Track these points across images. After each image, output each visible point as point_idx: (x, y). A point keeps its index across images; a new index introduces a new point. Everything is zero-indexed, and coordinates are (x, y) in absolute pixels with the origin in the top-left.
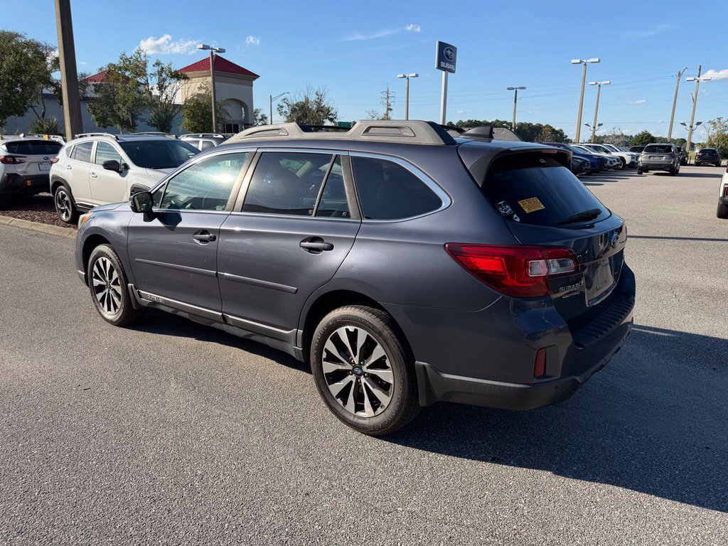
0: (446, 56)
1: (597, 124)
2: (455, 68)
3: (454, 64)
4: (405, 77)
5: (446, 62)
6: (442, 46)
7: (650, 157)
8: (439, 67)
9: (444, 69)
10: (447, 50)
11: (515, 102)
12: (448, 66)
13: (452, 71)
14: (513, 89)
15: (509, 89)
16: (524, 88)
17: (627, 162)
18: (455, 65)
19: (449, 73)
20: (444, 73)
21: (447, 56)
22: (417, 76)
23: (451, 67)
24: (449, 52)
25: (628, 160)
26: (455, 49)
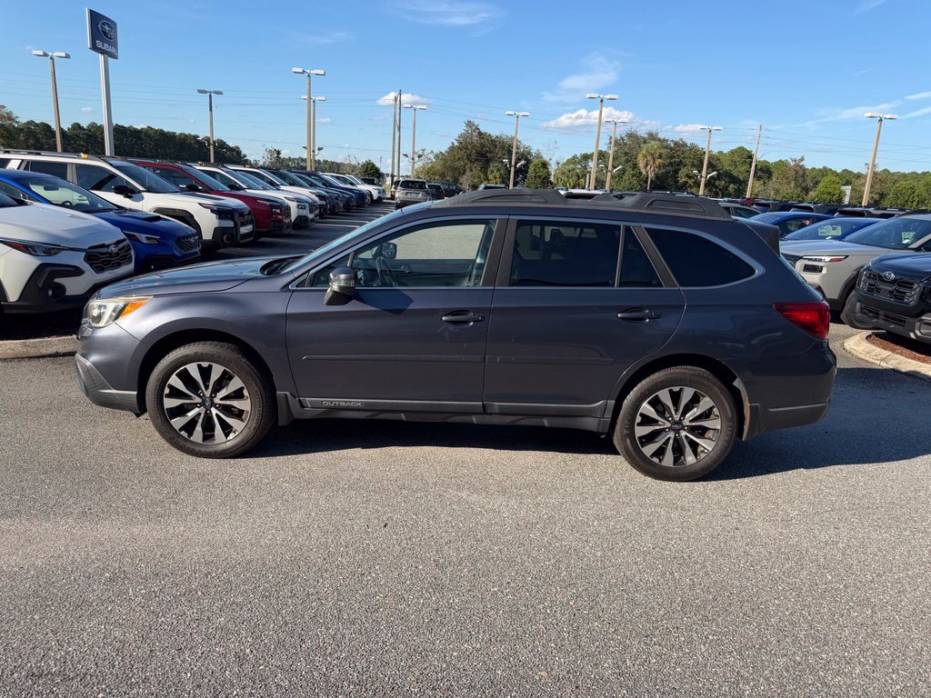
0: (102, 33)
1: (316, 148)
2: (117, 52)
3: (115, 45)
4: (45, 55)
5: (103, 42)
6: (95, 17)
7: (407, 193)
8: (94, 47)
9: (103, 52)
10: (104, 24)
11: (211, 110)
12: (106, 47)
13: (114, 57)
14: (206, 92)
15: (200, 91)
16: (220, 93)
17: (375, 198)
18: (116, 48)
19: (110, 59)
20: (101, 57)
21: (105, 33)
22: (67, 56)
23: (113, 50)
24: (107, 28)
25: (375, 195)
26: (115, 24)
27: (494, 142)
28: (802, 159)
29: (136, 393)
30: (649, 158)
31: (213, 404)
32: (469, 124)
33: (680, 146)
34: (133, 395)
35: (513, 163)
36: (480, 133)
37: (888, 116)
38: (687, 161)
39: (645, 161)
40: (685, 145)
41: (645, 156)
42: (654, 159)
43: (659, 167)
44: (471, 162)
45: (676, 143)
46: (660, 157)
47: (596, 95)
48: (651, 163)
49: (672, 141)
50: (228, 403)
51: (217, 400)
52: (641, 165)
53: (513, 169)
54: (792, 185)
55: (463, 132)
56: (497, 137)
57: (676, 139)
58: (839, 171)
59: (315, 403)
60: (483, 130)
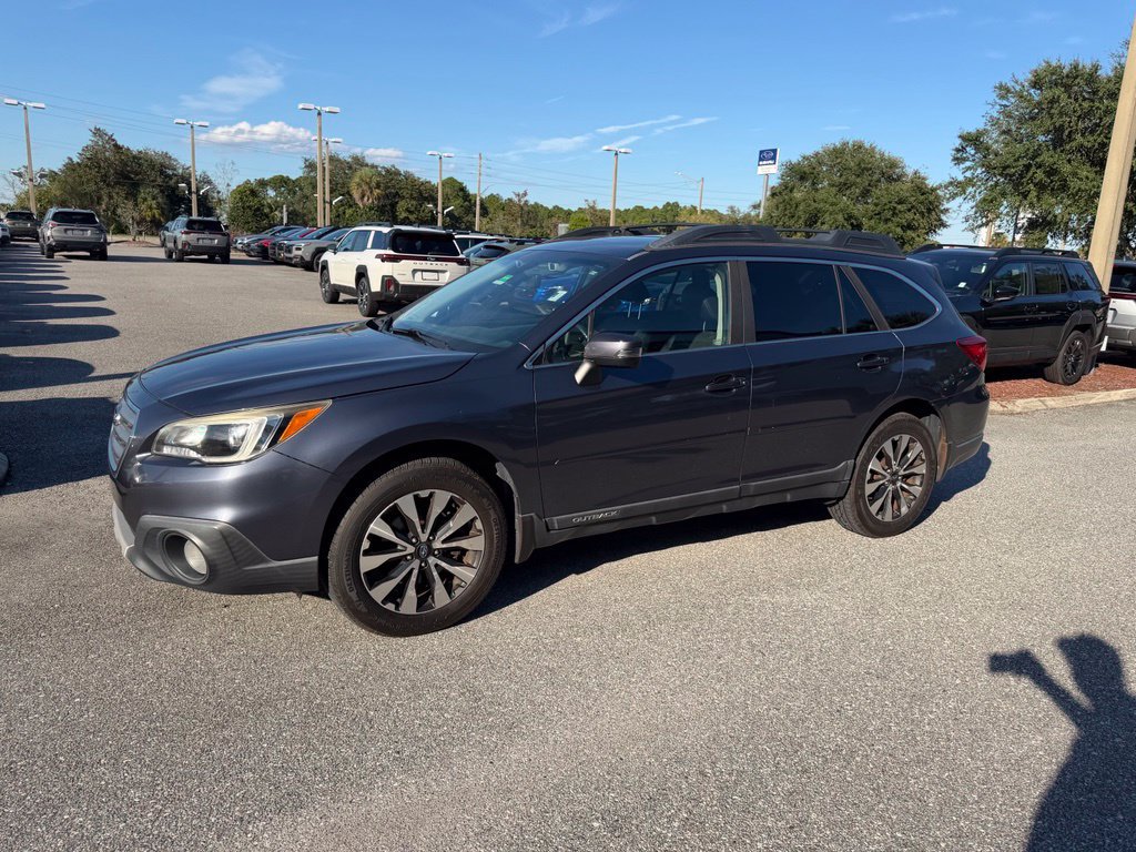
7: (66, 230)
27: (137, 159)
28: (525, 194)
29: (316, 558)
30: (365, 187)
31: (431, 552)
32: (98, 132)
33: (392, 174)
34: (312, 562)
35: (194, 189)
36: (116, 146)
37: (623, 150)
38: (405, 193)
39: (360, 190)
40: (398, 173)
41: (359, 185)
42: (370, 188)
43: (379, 198)
44: (108, 185)
45: (388, 171)
46: (378, 186)
47: (312, 106)
48: (368, 193)
49: (384, 168)
50: (454, 544)
51: (437, 545)
52: (356, 195)
53: (194, 197)
54: (519, 223)
55: (90, 143)
56: (140, 152)
57: (388, 165)
58: (550, 207)
59: (566, 522)
60: (120, 143)
